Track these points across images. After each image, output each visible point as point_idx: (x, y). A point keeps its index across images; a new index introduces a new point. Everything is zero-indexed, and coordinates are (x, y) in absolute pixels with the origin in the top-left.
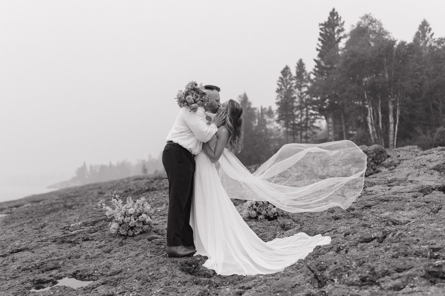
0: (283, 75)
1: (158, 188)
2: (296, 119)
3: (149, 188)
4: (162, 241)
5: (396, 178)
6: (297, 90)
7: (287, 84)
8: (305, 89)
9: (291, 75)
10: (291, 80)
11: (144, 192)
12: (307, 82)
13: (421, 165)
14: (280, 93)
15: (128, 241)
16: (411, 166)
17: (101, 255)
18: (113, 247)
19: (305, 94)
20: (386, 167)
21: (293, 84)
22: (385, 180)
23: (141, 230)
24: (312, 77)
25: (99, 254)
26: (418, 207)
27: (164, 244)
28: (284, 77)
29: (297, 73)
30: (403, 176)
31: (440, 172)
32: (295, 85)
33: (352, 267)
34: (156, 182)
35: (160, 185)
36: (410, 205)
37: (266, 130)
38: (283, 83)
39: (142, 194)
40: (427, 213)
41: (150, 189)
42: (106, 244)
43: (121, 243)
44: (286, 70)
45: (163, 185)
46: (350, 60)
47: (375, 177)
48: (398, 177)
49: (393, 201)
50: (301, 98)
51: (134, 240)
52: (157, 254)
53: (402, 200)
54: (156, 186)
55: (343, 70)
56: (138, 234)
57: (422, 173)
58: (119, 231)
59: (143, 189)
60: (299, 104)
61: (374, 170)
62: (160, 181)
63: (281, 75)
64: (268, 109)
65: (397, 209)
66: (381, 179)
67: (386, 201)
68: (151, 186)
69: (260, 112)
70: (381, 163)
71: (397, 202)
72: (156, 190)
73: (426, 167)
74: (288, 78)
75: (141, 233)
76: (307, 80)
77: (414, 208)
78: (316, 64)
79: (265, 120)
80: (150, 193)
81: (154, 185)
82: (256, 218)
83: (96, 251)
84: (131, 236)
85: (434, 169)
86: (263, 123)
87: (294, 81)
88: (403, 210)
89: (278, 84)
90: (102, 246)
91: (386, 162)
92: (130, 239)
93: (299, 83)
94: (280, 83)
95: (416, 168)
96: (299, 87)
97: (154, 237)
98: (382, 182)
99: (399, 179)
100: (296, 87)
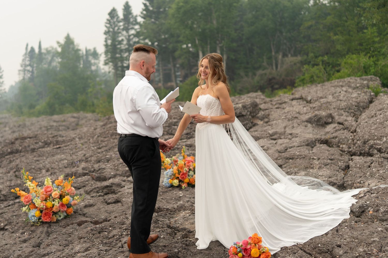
0: (110, 17)
1: (23, 150)
2: (125, 62)
3: (12, 150)
4: (103, 227)
5: (276, 132)
6: (124, 33)
7: (115, 27)
8: (132, 32)
9: (118, 17)
10: (119, 22)
11: (6, 155)
12: (135, 25)
13: (292, 117)
14: (108, 35)
15: (55, 229)
16: (283, 119)
17: (34, 252)
18: (42, 240)
19: (132, 37)
20: (261, 120)
21: (120, 26)
22: (266, 133)
23: (65, 214)
24: (140, 20)
25: (32, 252)
26: (327, 165)
27: (106, 230)
28: (111, 19)
29: (124, 15)
30: (281, 128)
31: (312, 124)
32: (122, 27)
33: (374, 254)
34: (17, 142)
35: (25, 147)
36: (319, 163)
37: (92, 71)
38: (111, 25)
39: (4, 157)
40: (337, 170)
41: (14, 151)
42: (30, 236)
43: (47, 232)
44: (114, 12)
45: (29, 146)
46: (182, 6)
47: (257, 131)
48: (278, 130)
49: (297, 158)
50: (129, 40)
51: (61, 226)
52: (111, 246)
53: (306, 157)
54: (21, 148)
55: (176, 16)
56: (62, 219)
57: (295, 125)
58: (41, 219)
59: (5, 152)
60: (127, 47)
61: (252, 123)
62: (22, 141)
63: (108, 17)
64: (92, 50)
65: (308, 168)
66: (262, 133)
67: (291, 159)
68: (15, 148)
69: (84, 53)
70: (255, 115)
71: (302, 159)
72: (21, 152)
73: (299, 119)
74: (115, 20)
75: (65, 218)
76: (134, 22)
77: (323, 166)
78: (144, 8)
79: (90, 62)
80: (15, 156)
81: (18, 147)
82: (179, 187)
83: (23, 247)
84: (54, 222)
85: (307, 121)
86: (88, 64)
87: (121, 24)
88: (312, 168)
89: (106, 26)
90: (27, 239)
91: (260, 114)
92: (55, 226)
93: (126, 25)
94: (108, 25)
95: (289, 120)
96: (127, 29)
97: (84, 221)
98: (264, 135)
99: (279, 132)
100: (123, 29)
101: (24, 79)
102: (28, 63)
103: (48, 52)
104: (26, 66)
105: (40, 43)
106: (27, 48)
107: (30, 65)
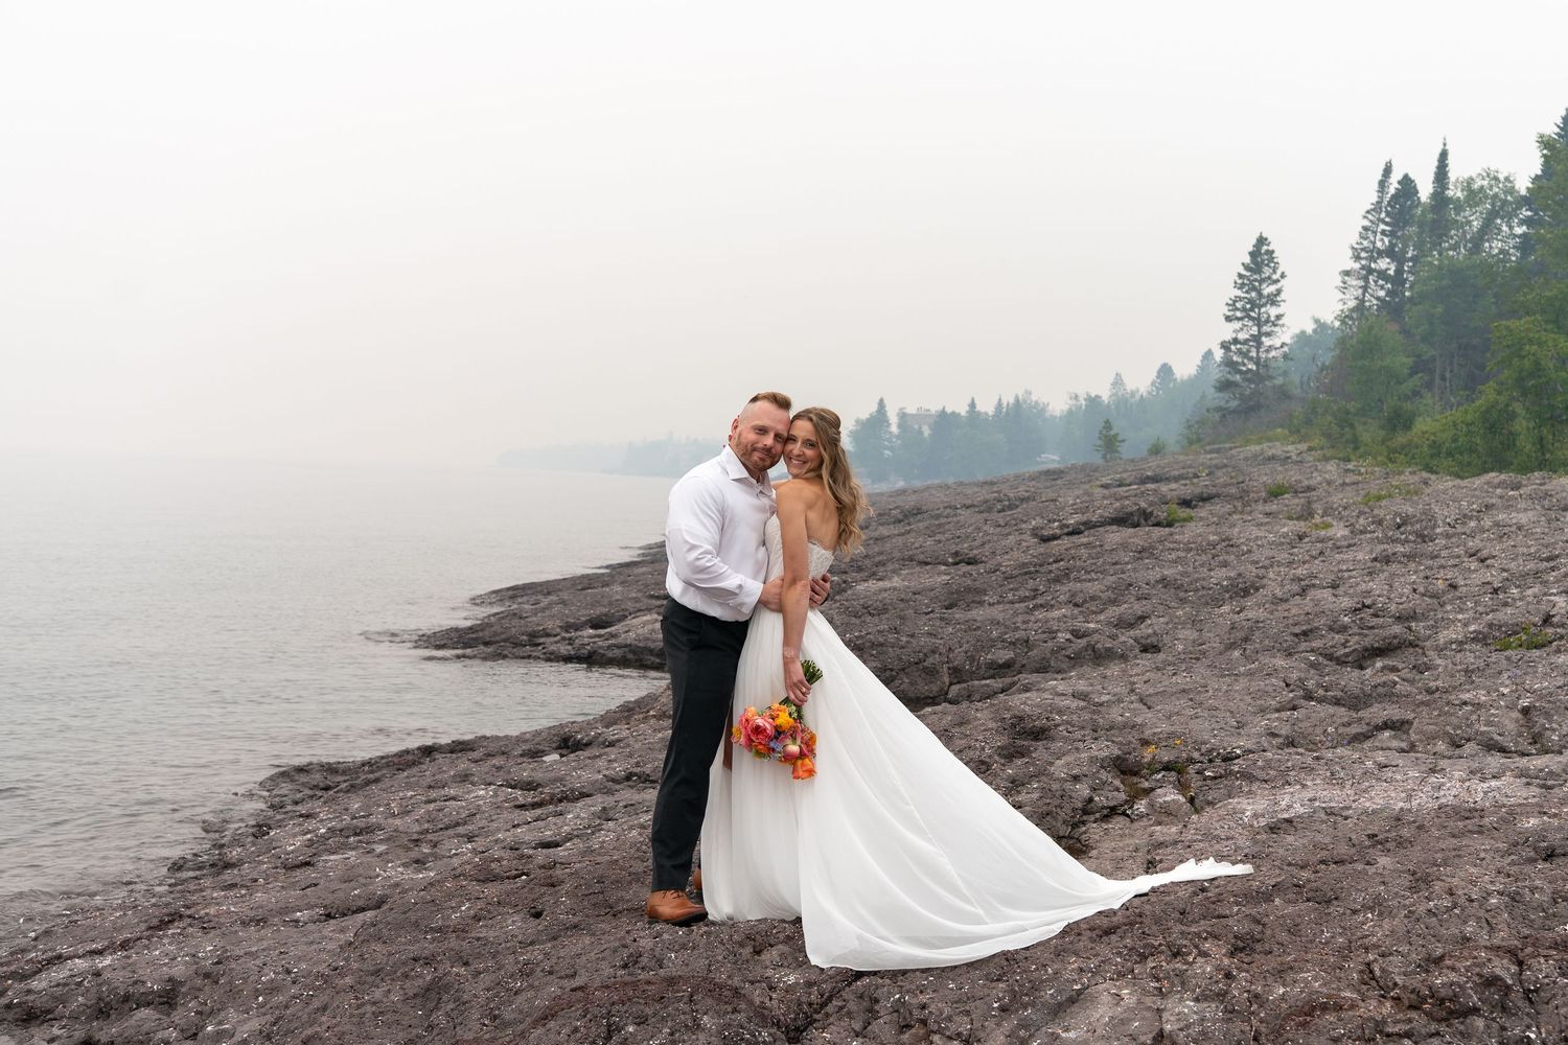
101: (1361, 307)
102: (1382, 243)
103: (1473, 195)
104: (1375, 254)
105: (1444, 155)
106: (1383, 185)
107: (1389, 253)
